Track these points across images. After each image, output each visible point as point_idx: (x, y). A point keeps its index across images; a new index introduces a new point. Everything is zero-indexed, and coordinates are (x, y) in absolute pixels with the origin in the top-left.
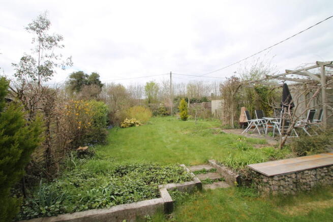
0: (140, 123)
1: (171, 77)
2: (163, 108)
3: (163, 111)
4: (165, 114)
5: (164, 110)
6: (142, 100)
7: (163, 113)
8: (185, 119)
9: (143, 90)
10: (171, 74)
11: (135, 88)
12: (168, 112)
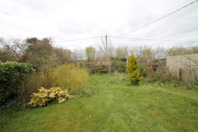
0: (67, 95)
1: (106, 39)
2: (101, 66)
3: (100, 69)
4: (102, 72)
5: (102, 68)
6: (83, 60)
7: (101, 70)
8: (136, 82)
9: (84, 52)
10: (106, 36)
11: (78, 51)
12: (105, 70)
